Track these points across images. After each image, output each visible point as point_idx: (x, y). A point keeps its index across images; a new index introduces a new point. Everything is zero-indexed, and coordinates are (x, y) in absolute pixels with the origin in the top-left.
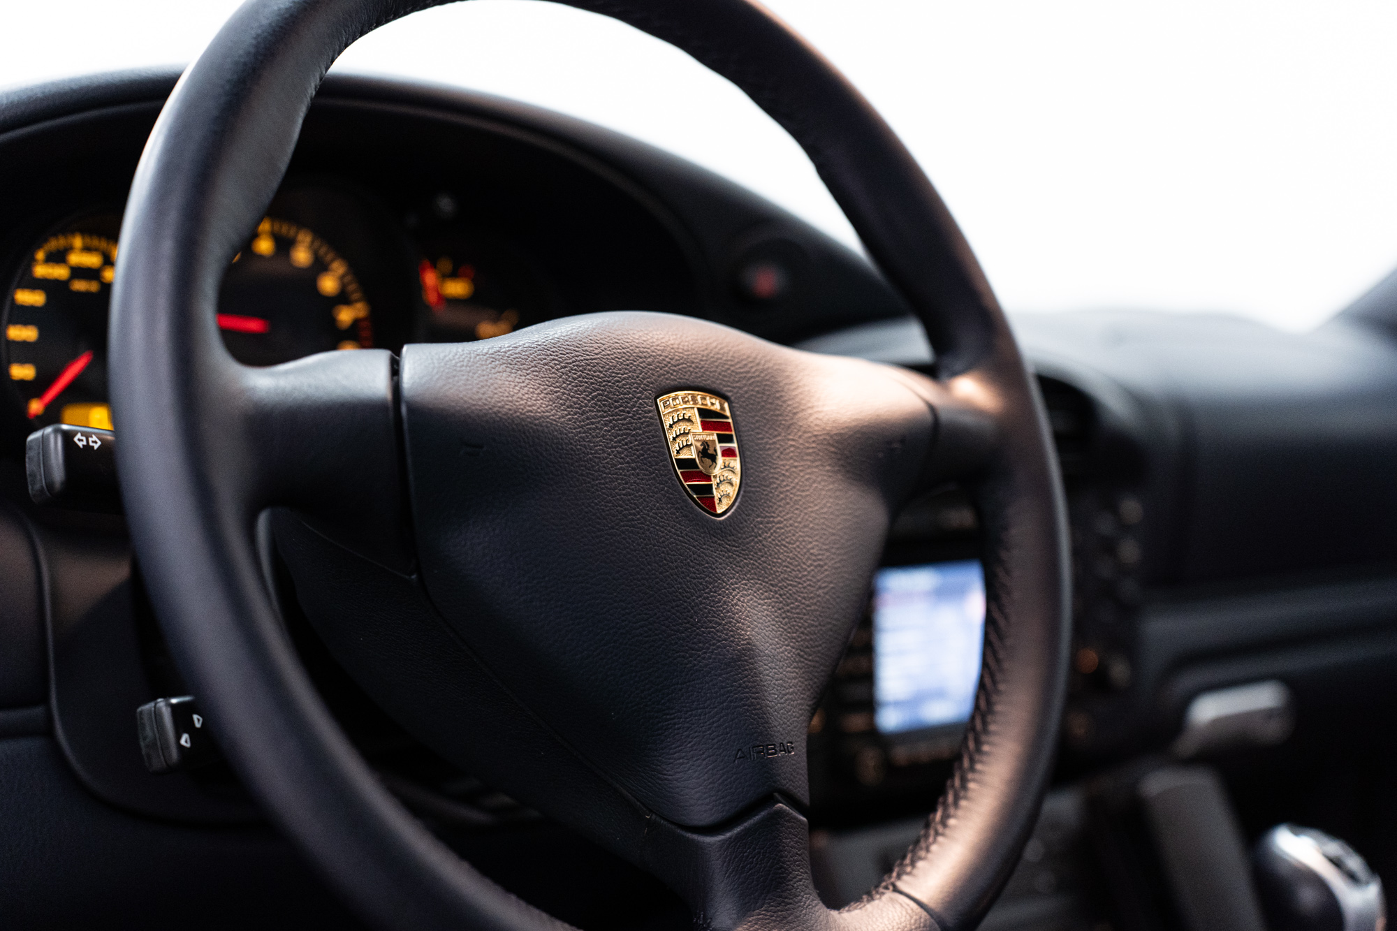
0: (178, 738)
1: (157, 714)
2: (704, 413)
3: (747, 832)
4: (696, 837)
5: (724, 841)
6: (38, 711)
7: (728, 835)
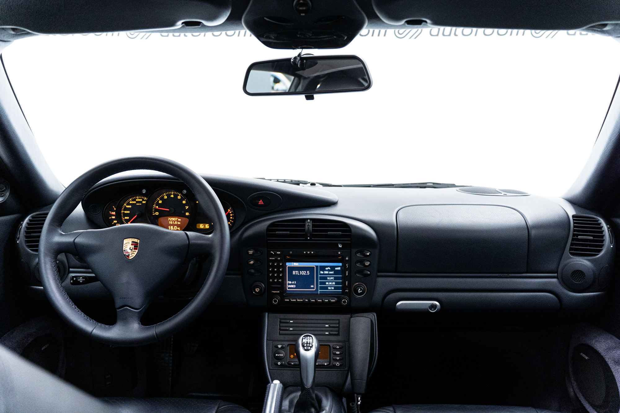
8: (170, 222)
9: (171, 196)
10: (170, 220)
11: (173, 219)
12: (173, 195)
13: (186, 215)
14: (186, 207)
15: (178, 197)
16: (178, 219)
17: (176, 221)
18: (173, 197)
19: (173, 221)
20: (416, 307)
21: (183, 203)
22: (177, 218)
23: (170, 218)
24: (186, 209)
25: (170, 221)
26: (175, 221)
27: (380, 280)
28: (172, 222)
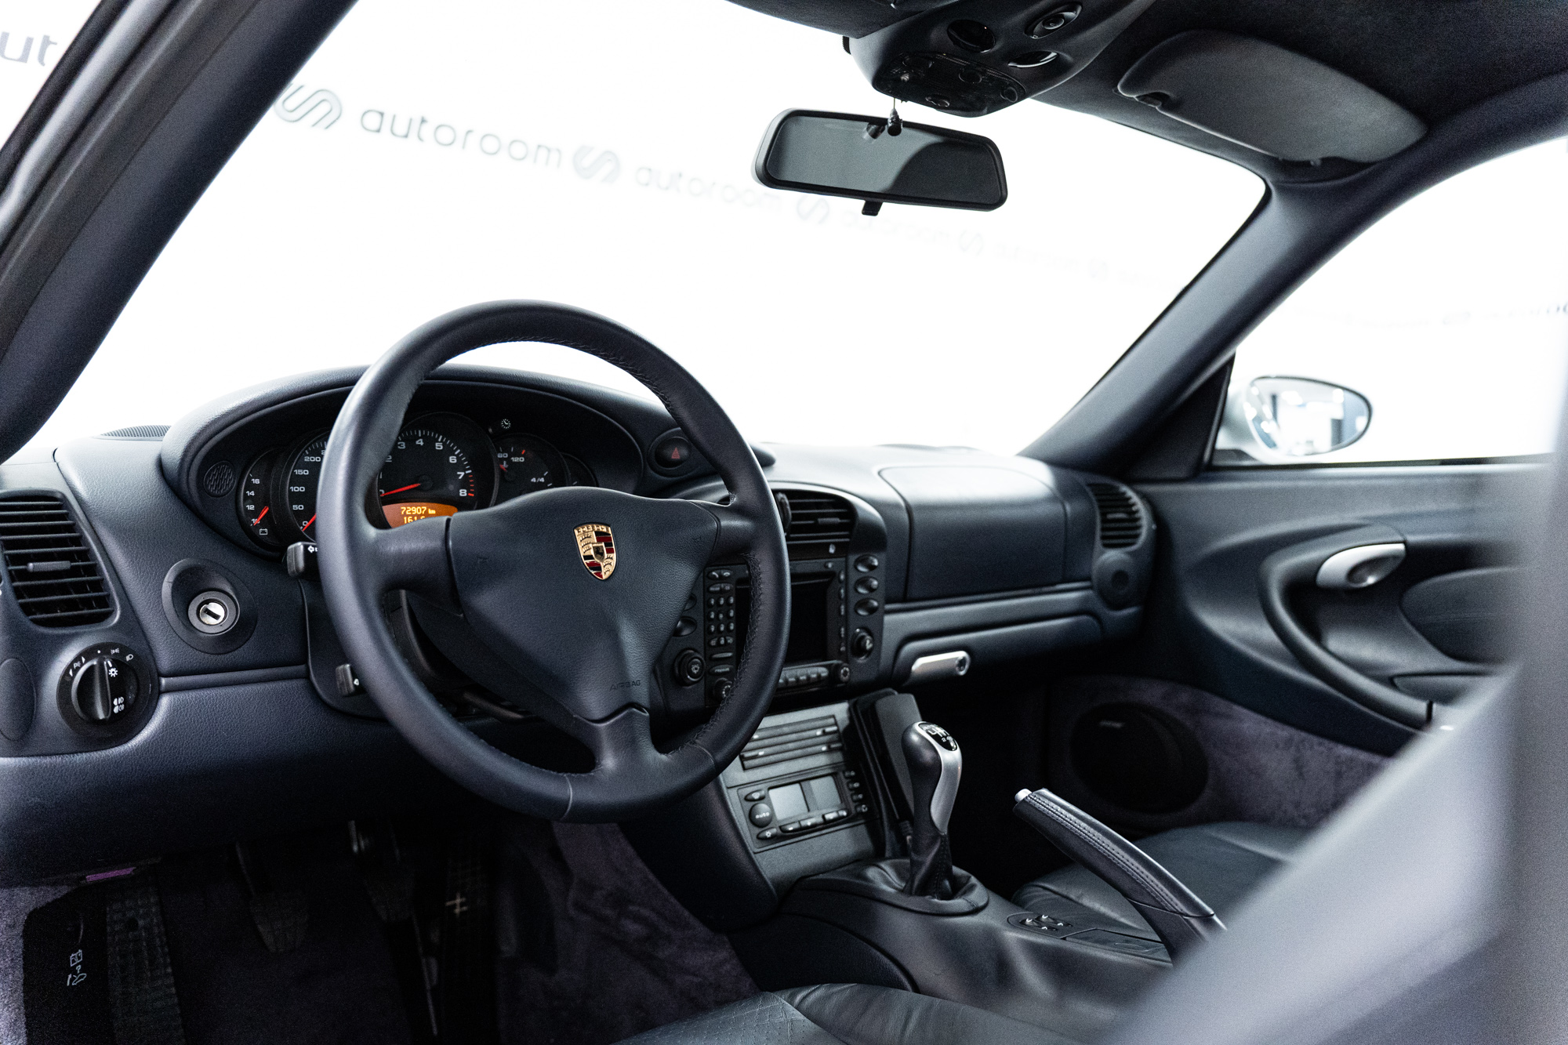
0: (353, 680)
1: (344, 671)
2: (598, 533)
3: (617, 721)
4: (594, 724)
5: (606, 726)
6: (302, 667)
7: (608, 723)
8: (405, 518)
9: (417, 443)
10: (407, 513)
11: (416, 509)
12: (421, 440)
13: (461, 495)
14: (458, 473)
15: (437, 444)
16: (427, 512)
17: (421, 515)
18: (422, 444)
19: (413, 516)
20: (938, 667)
21: (451, 461)
22: (425, 508)
23: (405, 508)
24: (460, 478)
25: (408, 516)
26: (419, 516)
27: (887, 618)
28: (413, 519)
